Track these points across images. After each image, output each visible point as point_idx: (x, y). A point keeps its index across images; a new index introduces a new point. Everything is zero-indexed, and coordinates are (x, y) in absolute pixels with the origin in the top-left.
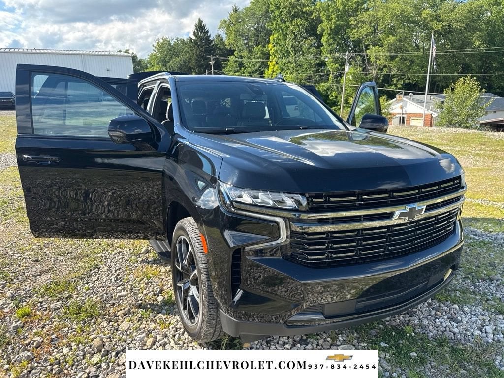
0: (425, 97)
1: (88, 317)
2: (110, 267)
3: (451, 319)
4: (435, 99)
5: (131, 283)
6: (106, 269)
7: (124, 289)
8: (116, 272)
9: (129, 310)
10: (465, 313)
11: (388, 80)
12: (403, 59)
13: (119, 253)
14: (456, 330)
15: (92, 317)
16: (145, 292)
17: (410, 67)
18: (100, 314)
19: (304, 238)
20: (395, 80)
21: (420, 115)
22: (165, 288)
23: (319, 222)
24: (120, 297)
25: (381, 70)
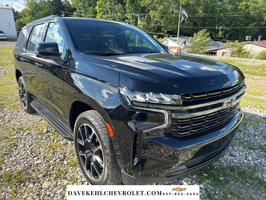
0: (178, 38)
1: (18, 182)
2: (25, 144)
3: (232, 155)
4: (182, 40)
5: (42, 154)
6: (22, 146)
7: (38, 159)
8: (30, 146)
9: (47, 173)
10: (236, 151)
11: (159, 29)
12: (167, 18)
13: (29, 134)
14: (235, 161)
15: (21, 182)
16: (54, 159)
17: (170, 23)
18: (27, 179)
19: (178, 122)
20: (163, 29)
21: (175, 48)
22: (66, 155)
23: (189, 112)
24: (37, 164)
25: (156, 23)
